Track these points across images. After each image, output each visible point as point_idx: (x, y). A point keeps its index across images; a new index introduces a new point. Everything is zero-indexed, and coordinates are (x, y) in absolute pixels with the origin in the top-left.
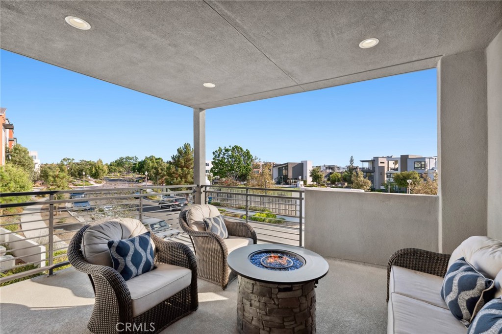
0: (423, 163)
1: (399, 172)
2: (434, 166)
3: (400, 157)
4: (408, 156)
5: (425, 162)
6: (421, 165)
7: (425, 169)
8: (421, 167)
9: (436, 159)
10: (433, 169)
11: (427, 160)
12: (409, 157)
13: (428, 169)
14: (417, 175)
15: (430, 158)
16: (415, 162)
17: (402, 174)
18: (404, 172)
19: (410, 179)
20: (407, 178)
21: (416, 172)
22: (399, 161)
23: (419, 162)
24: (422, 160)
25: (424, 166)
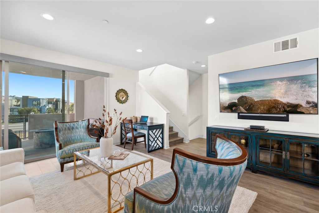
0: (39, 102)
1: (21, 107)
2: (45, 104)
3: (22, 97)
4: (28, 96)
5: (40, 101)
6: (37, 103)
7: (40, 105)
8: (37, 104)
9: (46, 100)
10: (44, 106)
11: (41, 100)
12: (29, 98)
13: (42, 105)
14: (36, 109)
15: (43, 99)
16: (33, 101)
17: (25, 109)
18: (26, 108)
19: (32, 112)
20: (29, 111)
21: (35, 108)
22: (21, 100)
23: (35, 101)
24: (38, 100)
25: (39, 104)
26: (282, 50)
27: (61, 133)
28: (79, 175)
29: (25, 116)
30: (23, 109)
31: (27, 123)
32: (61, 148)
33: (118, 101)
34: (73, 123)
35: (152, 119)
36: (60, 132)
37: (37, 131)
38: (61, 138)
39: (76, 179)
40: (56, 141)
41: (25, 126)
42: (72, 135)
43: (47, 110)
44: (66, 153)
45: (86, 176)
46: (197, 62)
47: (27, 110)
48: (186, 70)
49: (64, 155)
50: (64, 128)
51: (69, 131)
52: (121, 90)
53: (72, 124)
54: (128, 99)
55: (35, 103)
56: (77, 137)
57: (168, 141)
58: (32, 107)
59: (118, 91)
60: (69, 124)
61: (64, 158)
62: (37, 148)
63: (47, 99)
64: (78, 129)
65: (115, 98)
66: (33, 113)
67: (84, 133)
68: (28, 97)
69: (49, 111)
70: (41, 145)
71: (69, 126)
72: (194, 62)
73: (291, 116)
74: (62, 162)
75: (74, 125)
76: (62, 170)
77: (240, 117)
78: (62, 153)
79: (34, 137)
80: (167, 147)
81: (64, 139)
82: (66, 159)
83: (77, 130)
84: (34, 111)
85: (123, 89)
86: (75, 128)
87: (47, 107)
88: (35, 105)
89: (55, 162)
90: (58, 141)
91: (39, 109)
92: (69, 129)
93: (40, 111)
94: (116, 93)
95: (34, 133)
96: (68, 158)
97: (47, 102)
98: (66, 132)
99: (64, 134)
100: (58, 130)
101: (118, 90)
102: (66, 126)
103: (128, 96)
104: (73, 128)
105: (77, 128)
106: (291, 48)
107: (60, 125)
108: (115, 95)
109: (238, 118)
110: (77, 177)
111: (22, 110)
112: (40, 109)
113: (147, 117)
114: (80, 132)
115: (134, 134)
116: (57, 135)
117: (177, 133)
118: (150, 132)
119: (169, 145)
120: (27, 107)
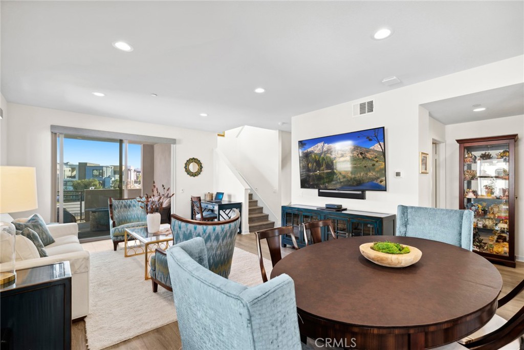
0: (101, 171)
1: (77, 179)
2: (110, 174)
3: (78, 164)
5: (103, 170)
6: (99, 173)
7: (103, 177)
8: (99, 175)
9: (111, 168)
10: (109, 177)
11: (104, 169)
12: (88, 165)
13: (106, 176)
14: (97, 183)
15: (107, 167)
16: (93, 170)
17: (82, 182)
18: (83, 180)
19: (91, 186)
20: (87, 186)
21: (96, 180)
22: (77, 168)
23: (97, 170)
24: (100, 168)
25: (102, 174)
26: (361, 114)
27: (117, 210)
28: (130, 253)
29: (81, 192)
30: (79, 181)
31: (83, 203)
32: (114, 225)
33: (188, 174)
34: (131, 200)
35: (230, 196)
36: (115, 210)
37: (94, 209)
38: (116, 216)
39: (126, 256)
40: (110, 219)
41: (81, 204)
42: (129, 214)
43: (112, 184)
44: (119, 231)
45: (137, 254)
46: (284, 123)
47: (84, 184)
48: (278, 131)
49: (117, 233)
50: (119, 206)
51: (125, 209)
52: (192, 159)
53: (129, 202)
54: (201, 171)
55: (96, 173)
56: (134, 216)
57: (248, 225)
58: (91, 180)
59: (187, 161)
60: (126, 201)
61: (117, 236)
62: (94, 230)
63: (113, 167)
64: (136, 207)
65: (184, 169)
66: (93, 188)
67: (142, 212)
68: (86, 164)
69: (115, 185)
70: (98, 227)
71: (125, 204)
72: (279, 123)
73: (368, 193)
74: (115, 240)
75: (131, 202)
76: (115, 249)
77: (321, 194)
78: (115, 231)
79: (91, 217)
80: (245, 232)
81: (119, 217)
82: (119, 238)
83: (134, 208)
84: (94, 185)
85: (195, 158)
86: (132, 206)
87: (113, 179)
88: (96, 176)
89: (109, 243)
90: (112, 219)
91: (101, 182)
92: (125, 207)
93: (103, 184)
94: (186, 164)
95: (91, 212)
96: (121, 237)
97: (113, 172)
98: (122, 209)
99: (119, 212)
100: (113, 207)
101: (188, 159)
102: (122, 203)
103: (201, 167)
104: (130, 206)
105: (134, 206)
106: (368, 112)
107: (115, 202)
108: (184, 166)
109: (319, 196)
110: (128, 254)
111: (79, 184)
112: (103, 181)
113: (223, 194)
114: (137, 211)
115: (204, 215)
116: (112, 213)
117: (267, 216)
118: (221, 212)
119: (248, 230)
120: (85, 179)
